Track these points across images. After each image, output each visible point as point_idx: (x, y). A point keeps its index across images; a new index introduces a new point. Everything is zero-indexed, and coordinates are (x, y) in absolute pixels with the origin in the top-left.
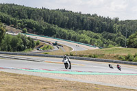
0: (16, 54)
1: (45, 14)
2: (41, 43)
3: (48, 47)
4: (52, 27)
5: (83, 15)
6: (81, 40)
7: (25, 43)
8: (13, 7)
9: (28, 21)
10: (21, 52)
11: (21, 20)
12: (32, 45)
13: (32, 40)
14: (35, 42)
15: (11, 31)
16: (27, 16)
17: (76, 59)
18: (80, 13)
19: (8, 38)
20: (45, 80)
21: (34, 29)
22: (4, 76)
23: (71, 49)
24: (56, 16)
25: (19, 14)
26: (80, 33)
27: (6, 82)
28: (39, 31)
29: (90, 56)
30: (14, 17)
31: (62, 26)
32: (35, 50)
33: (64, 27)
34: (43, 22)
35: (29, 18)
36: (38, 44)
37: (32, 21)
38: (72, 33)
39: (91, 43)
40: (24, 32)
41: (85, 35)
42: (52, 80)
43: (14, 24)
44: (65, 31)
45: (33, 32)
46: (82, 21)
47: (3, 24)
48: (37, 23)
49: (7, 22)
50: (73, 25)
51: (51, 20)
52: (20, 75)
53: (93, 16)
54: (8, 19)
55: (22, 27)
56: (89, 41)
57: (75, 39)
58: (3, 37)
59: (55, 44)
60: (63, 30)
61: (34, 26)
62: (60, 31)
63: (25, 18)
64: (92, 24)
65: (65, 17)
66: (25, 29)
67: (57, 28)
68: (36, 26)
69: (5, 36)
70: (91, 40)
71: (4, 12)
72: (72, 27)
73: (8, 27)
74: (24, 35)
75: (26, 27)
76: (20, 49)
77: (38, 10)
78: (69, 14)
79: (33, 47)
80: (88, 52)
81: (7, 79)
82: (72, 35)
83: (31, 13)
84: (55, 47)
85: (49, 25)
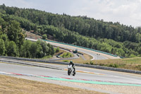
0: (35, 61)
1: (66, 21)
2: (61, 50)
3: (67, 55)
4: (73, 34)
5: (105, 23)
6: (102, 48)
7: (44, 50)
8: (34, 12)
9: (48, 27)
10: (40, 59)
11: (41, 26)
12: (51, 52)
13: (51, 47)
14: (55, 49)
15: (31, 37)
16: (47, 22)
17: (96, 68)
18: (102, 21)
19: (28, 44)
20: (64, 89)
21: (55, 35)
22: (23, 83)
23: (92, 57)
24: (77, 23)
25: (39, 20)
26: (101, 42)
27: (24, 89)
28: (59, 38)
29: (111, 66)
30: (34, 23)
31: (83, 33)
32: (54, 58)
33: (85, 35)
34: (63, 28)
35: (50, 24)
36: (57, 51)
37: (52, 27)
38: (93, 41)
39: (113, 52)
40: (44, 38)
41: (106, 43)
42: (72, 89)
43: (34, 30)
44: (86, 38)
45: (53, 39)
46: (104, 29)
47: (23, 30)
48: (57, 29)
49: (27, 28)
50: (95, 33)
51: (71, 26)
52: (39, 83)
53: (115, 24)
54: (28, 25)
55: (42, 33)
56: (110, 50)
57: (96, 48)
58: (22, 43)
59: (75, 52)
60: (84, 37)
61: (54, 33)
62: (81, 38)
63: (45, 24)
64: (114, 33)
65: (86, 24)
66: (45, 35)
67: (78, 36)
68: (56, 33)
69: (25, 42)
70: (112, 49)
71: (24, 17)
72: (93, 34)
73: (27, 33)
74: (43, 41)
75: (46, 33)
76: (39, 56)
77: (59, 16)
78: (91, 21)
79: (52, 54)
80: (108, 61)
81: (25, 86)
82: (93, 43)
83: (51, 18)
84: (75, 54)
85: (70, 32)
